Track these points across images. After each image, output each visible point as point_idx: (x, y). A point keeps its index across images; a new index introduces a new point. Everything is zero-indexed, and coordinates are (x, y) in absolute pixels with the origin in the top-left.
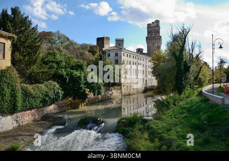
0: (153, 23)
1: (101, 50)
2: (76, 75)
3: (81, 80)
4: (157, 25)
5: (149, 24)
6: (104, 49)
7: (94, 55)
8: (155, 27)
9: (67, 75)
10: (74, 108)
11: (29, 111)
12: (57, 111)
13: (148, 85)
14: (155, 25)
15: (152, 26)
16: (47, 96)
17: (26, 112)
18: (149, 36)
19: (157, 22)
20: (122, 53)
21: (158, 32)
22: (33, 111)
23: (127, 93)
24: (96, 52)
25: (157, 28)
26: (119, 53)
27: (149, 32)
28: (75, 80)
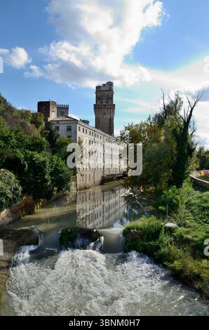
0: (104, 85)
1: (46, 120)
2: (37, 159)
3: (46, 167)
4: (110, 88)
5: (99, 87)
6: (49, 120)
7: (37, 127)
8: (106, 91)
9: (26, 159)
10: (29, 213)
12: (11, 219)
13: (105, 173)
14: (108, 88)
15: (102, 89)
16: (2, 194)
18: (99, 103)
19: (110, 84)
20: (78, 126)
21: (111, 98)
23: (82, 186)
24: (40, 123)
25: (109, 93)
26: (73, 126)
27: (98, 98)
28: (38, 168)
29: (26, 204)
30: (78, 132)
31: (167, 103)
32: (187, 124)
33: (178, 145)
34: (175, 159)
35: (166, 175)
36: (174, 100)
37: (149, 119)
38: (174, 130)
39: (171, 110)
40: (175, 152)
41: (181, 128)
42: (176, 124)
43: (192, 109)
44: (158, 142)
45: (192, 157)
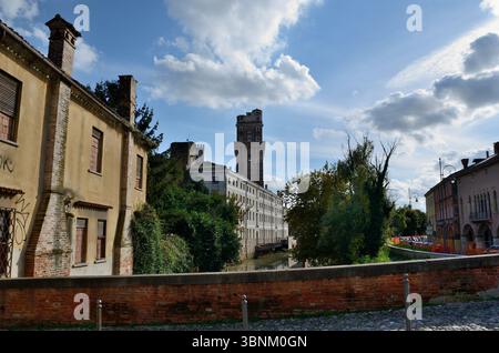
0: (249, 114)
4: (258, 119)
5: (242, 117)
8: (253, 122)
14: (254, 119)
15: (246, 120)
18: (242, 140)
19: (258, 113)
21: (260, 133)
25: (257, 126)
27: (239, 133)
31: (354, 147)
32: (382, 176)
33: (371, 204)
34: (368, 220)
35: (357, 241)
36: (362, 144)
37: (326, 167)
38: (366, 184)
39: (358, 157)
40: (368, 212)
41: (374, 182)
42: (368, 176)
43: (388, 158)
44: (343, 198)
45: (388, 217)
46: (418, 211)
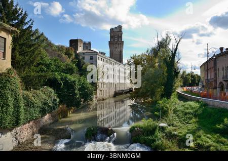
0: (116, 28)
1: (75, 52)
2: (70, 79)
3: (75, 85)
4: (120, 30)
5: (112, 29)
6: (78, 52)
7: (69, 57)
8: (118, 32)
9: (62, 79)
10: (64, 117)
11: (27, 124)
12: (52, 121)
13: (117, 89)
14: (118, 30)
15: (115, 30)
16: (45, 104)
17: (25, 126)
18: (112, 40)
19: (120, 27)
20: (98, 56)
21: (121, 37)
22: (31, 123)
23: (101, 98)
24: (72, 55)
25: (119, 33)
26: (94, 56)
27: (111, 37)
28: (70, 86)
29: (62, 111)
30: (98, 61)
31: (160, 40)
32: (174, 54)
33: (168, 70)
34: (166, 79)
35: (160, 90)
36: (165, 38)
37: (147, 51)
38: (165, 59)
39: (163, 45)
40: (166, 74)
41: (170, 58)
42: (166, 54)
43: (178, 44)
44: (154, 67)
45: (177, 77)
46: (197, 75)
